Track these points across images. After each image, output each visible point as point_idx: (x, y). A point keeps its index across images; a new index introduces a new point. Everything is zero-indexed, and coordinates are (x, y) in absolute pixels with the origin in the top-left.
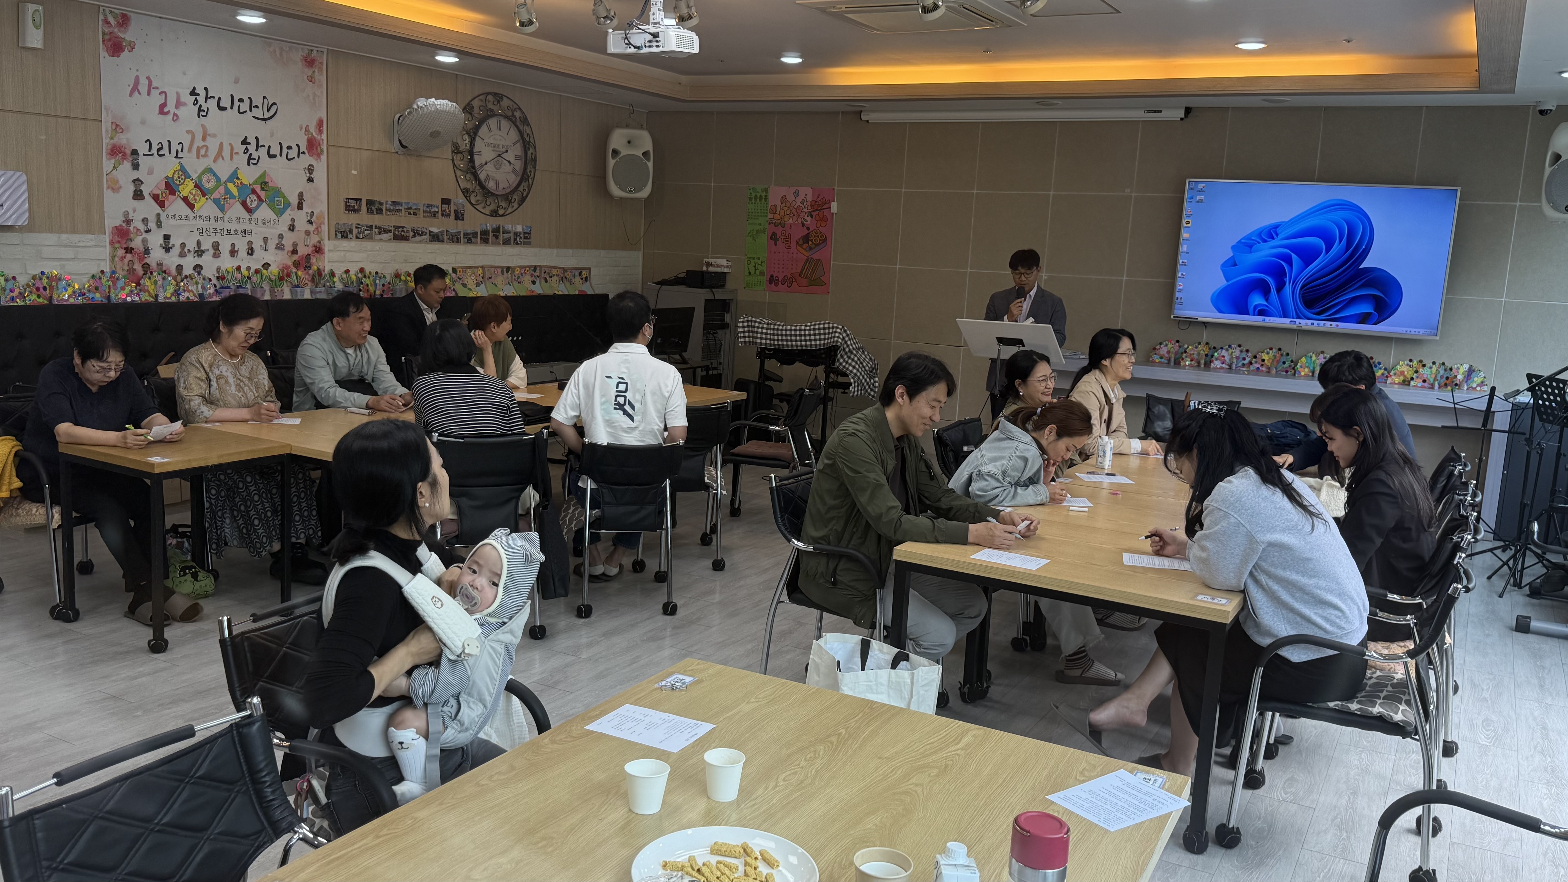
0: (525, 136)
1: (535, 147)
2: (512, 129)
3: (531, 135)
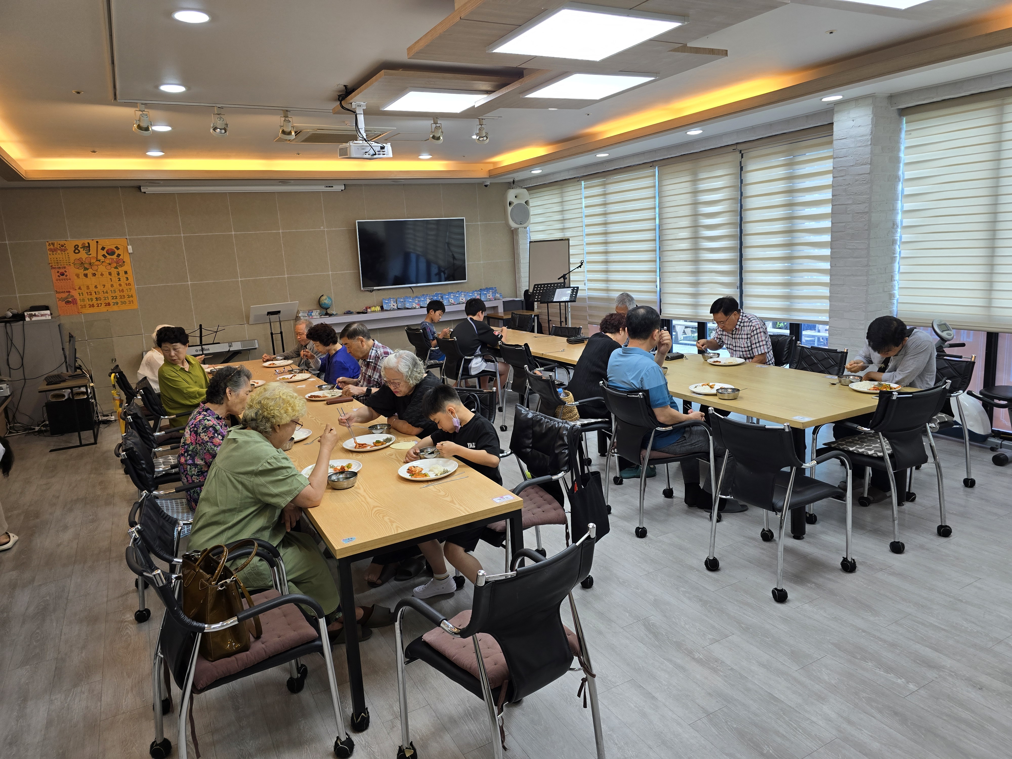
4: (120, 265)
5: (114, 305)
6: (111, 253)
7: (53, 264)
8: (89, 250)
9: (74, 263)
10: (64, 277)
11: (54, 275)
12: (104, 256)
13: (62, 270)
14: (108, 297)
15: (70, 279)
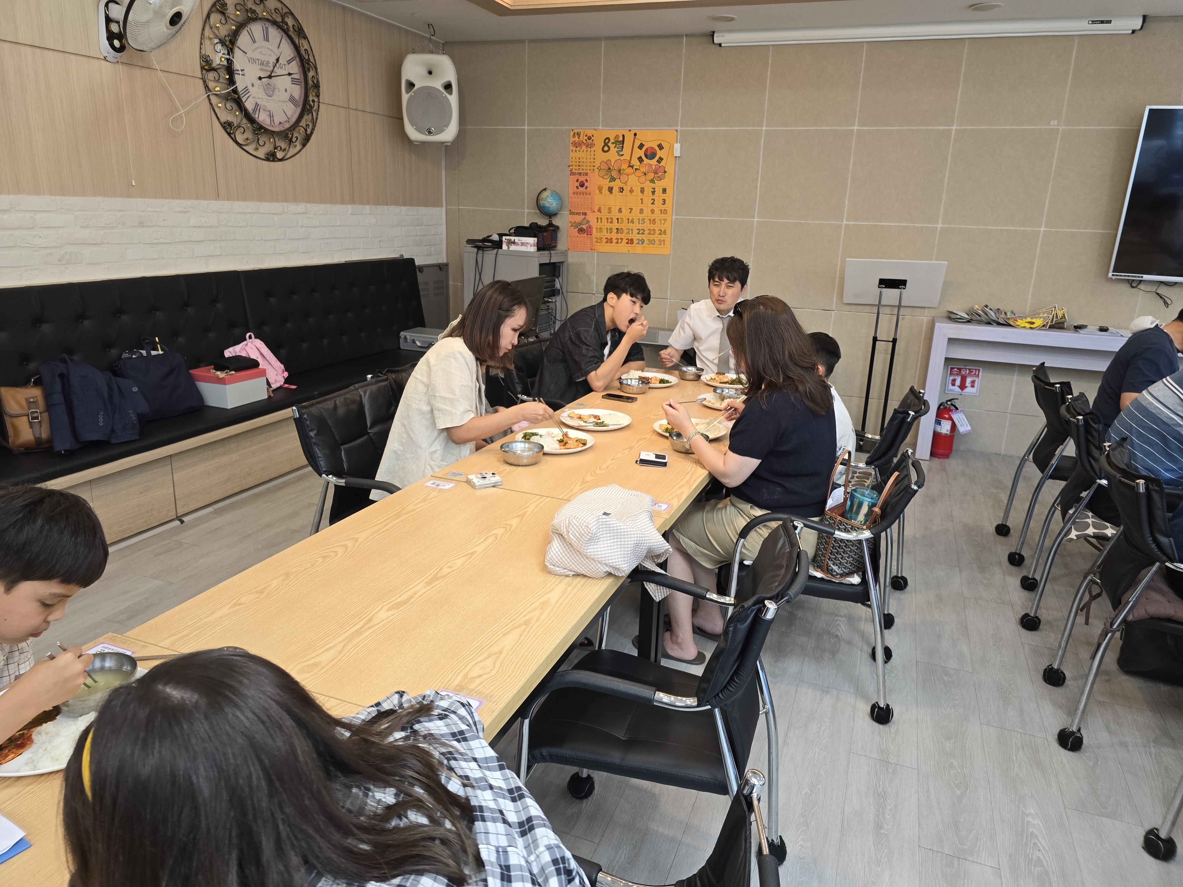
0: (303, 52)
1: (316, 68)
2: (283, 40)
3: (310, 52)
4: (658, 177)
5: (638, 243)
6: (650, 154)
7: (574, 167)
8: (623, 147)
9: (599, 169)
10: (583, 189)
11: (572, 183)
12: (640, 159)
13: (582, 179)
14: (632, 229)
15: (590, 194)
